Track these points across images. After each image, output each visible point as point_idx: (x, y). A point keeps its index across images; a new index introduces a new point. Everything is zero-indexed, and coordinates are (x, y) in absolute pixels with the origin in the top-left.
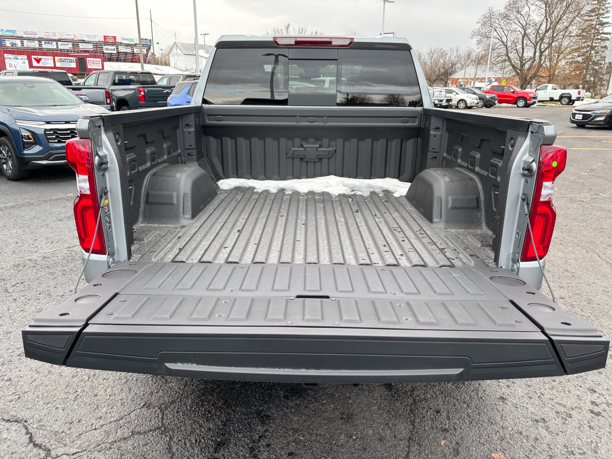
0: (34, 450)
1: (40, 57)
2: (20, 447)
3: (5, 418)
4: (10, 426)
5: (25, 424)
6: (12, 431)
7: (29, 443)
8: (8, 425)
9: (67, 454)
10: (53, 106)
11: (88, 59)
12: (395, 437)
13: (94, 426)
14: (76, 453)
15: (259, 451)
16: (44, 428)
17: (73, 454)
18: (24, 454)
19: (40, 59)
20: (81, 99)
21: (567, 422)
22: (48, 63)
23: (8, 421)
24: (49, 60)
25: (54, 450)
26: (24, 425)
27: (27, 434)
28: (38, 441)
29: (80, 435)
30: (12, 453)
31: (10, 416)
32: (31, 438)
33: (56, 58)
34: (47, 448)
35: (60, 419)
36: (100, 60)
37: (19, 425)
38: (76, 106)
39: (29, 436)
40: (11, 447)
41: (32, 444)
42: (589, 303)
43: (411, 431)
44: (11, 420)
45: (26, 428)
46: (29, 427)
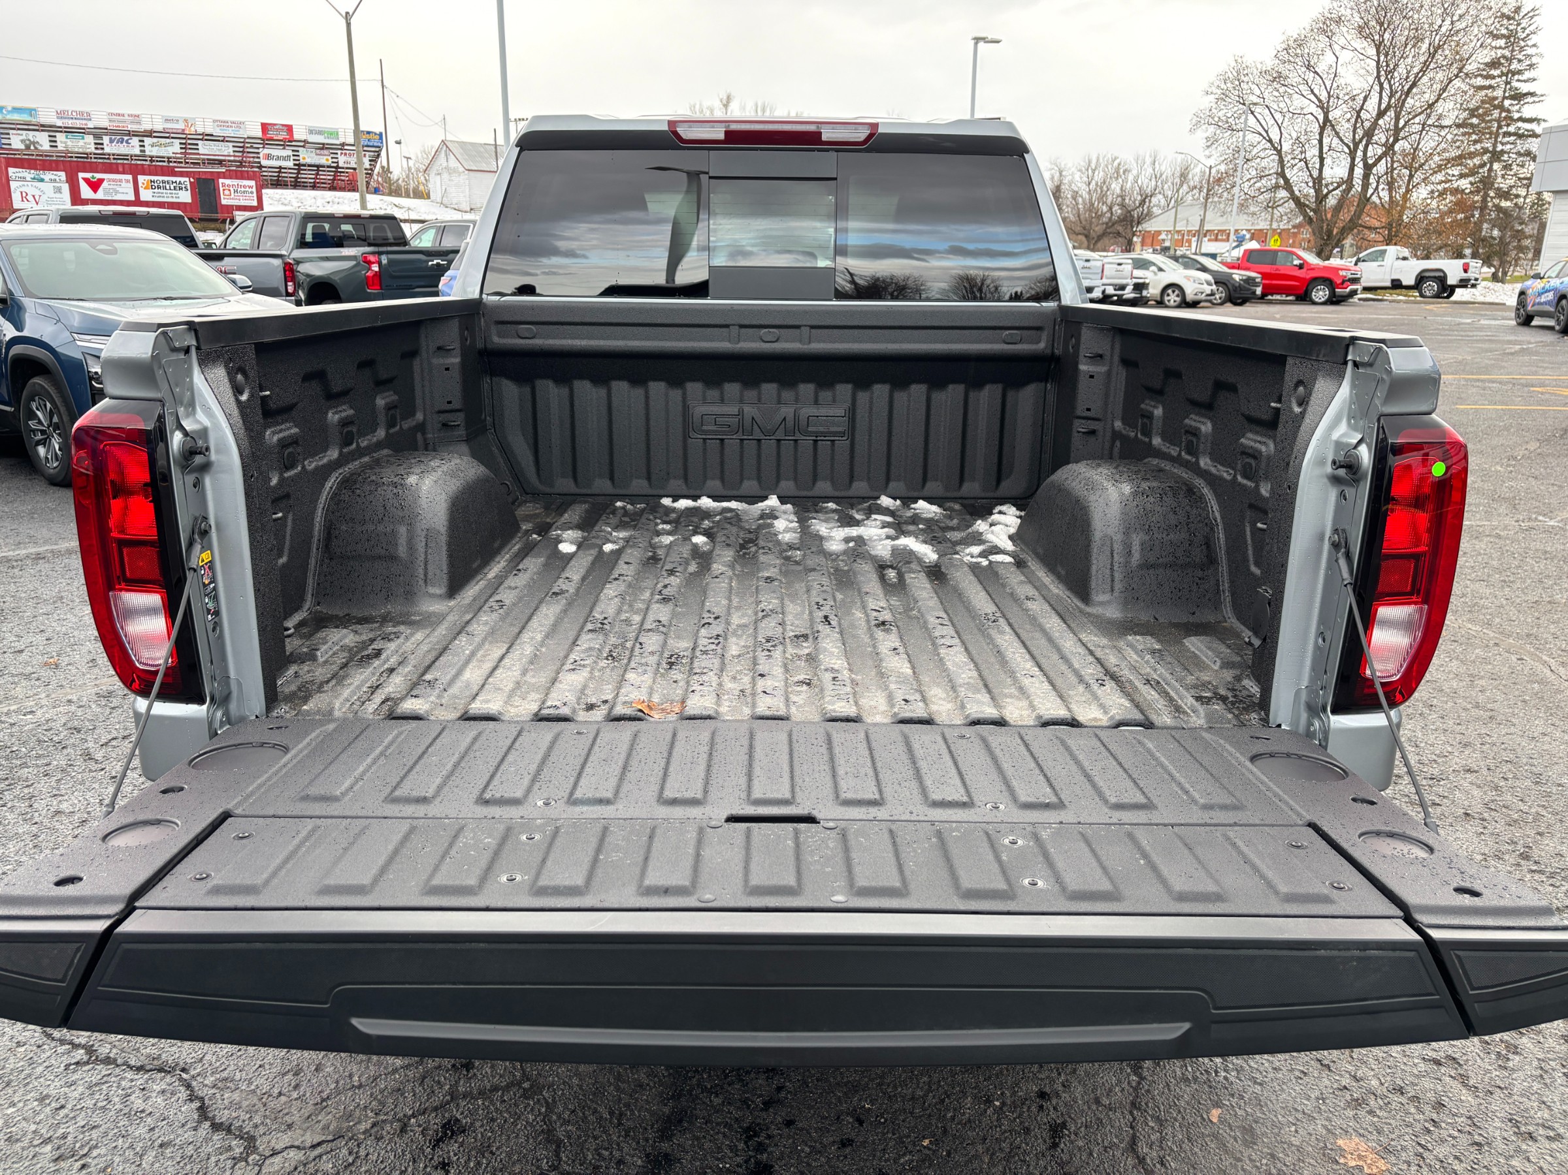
0: (215, 1138)
1: (98, 176)
2: (180, 1131)
3: (132, 1063)
4: (147, 1082)
5: (184, 1076)
6: (154, 1095)
7: (199, 1122)
8: (141, 1079)
9: (298, 1148)
10: (165, 299)
11: (221, 181)
12: (1097, 1101)
13: (356, 1078)
14: (319, 1144)
15: (769, 1137)
16: (231, 1085)
17: (314, 1147)
18: (191, 1147)
19: (101, 181)
20: (234, 282)
21: (1510, 1064)
22: (121, 190)
23: (140, 1069)
24: (124, 184)
25: (266, 1139)
26: (181, 1079)
27: (191, 1100)
28: (223, 1116)
29: (323, 1100)
30: (161, 1146)
31: (142, 1058)
32: (203, 1111)
33: (142, 179)
34: (247, 1133)
35: (271, 1064)
36: (252, 183)
37: (168, 1079)
38: (220, 300)
39: (198, 1104)
40: (157, 1130)
41: (208, 1124)
42: (1537, 783)
43: (1135, 1089)
44: (148, 1068)
45: (188, 1086)
46: (194, 1083)
